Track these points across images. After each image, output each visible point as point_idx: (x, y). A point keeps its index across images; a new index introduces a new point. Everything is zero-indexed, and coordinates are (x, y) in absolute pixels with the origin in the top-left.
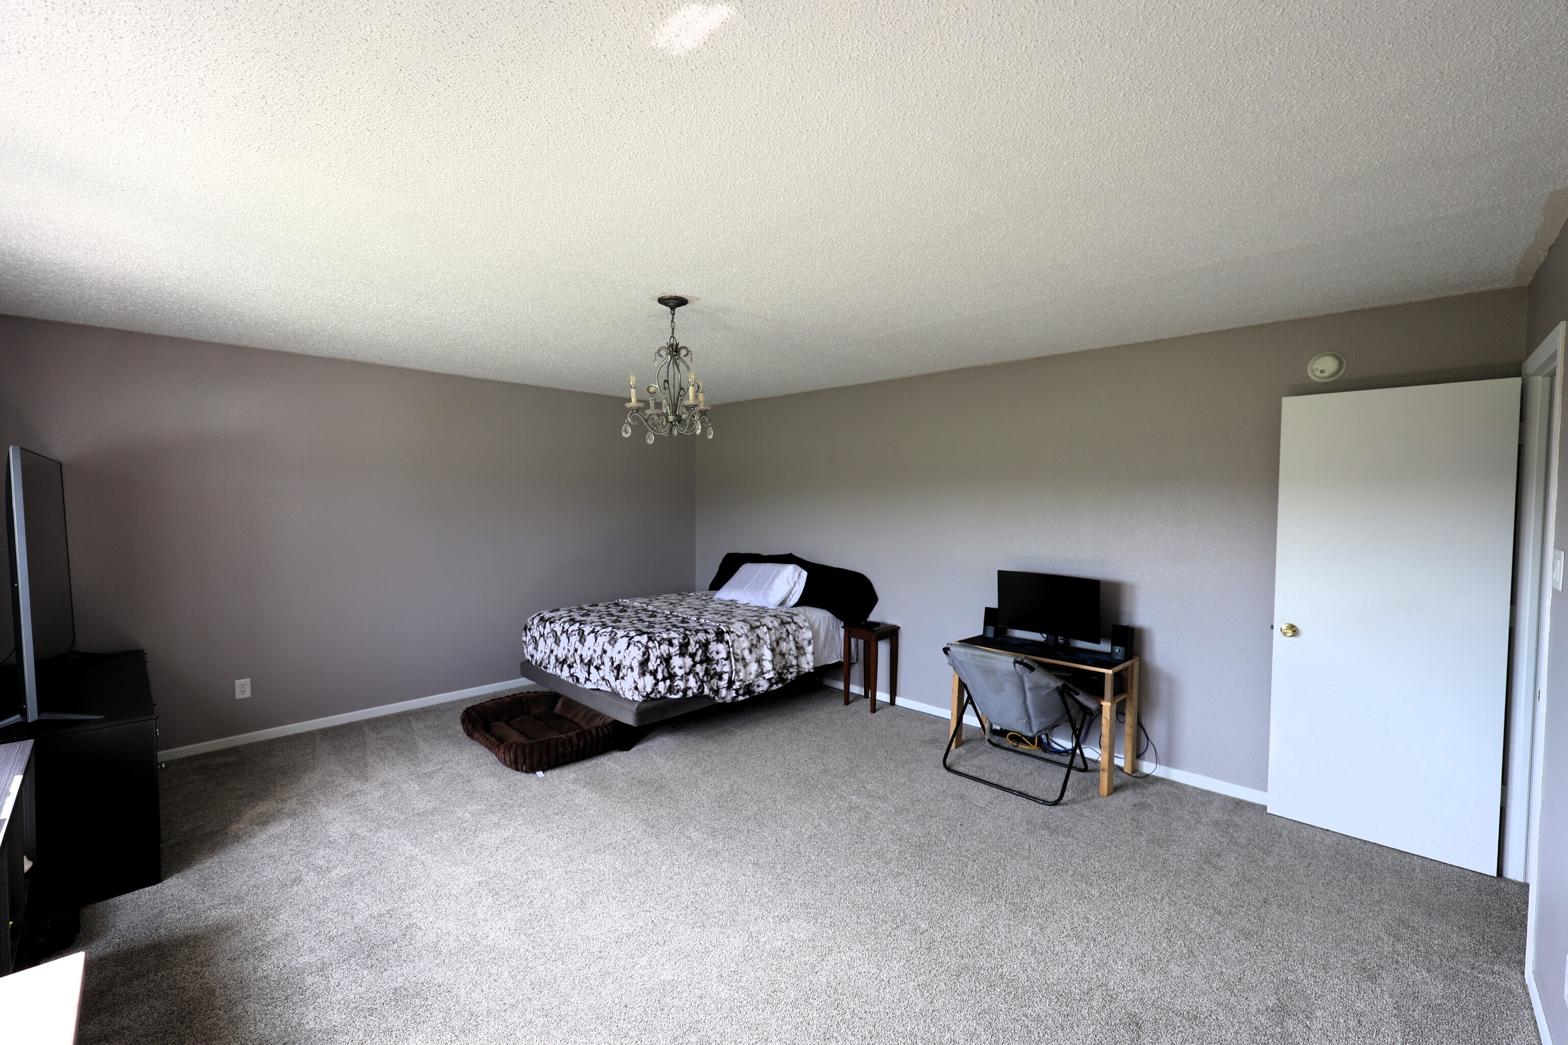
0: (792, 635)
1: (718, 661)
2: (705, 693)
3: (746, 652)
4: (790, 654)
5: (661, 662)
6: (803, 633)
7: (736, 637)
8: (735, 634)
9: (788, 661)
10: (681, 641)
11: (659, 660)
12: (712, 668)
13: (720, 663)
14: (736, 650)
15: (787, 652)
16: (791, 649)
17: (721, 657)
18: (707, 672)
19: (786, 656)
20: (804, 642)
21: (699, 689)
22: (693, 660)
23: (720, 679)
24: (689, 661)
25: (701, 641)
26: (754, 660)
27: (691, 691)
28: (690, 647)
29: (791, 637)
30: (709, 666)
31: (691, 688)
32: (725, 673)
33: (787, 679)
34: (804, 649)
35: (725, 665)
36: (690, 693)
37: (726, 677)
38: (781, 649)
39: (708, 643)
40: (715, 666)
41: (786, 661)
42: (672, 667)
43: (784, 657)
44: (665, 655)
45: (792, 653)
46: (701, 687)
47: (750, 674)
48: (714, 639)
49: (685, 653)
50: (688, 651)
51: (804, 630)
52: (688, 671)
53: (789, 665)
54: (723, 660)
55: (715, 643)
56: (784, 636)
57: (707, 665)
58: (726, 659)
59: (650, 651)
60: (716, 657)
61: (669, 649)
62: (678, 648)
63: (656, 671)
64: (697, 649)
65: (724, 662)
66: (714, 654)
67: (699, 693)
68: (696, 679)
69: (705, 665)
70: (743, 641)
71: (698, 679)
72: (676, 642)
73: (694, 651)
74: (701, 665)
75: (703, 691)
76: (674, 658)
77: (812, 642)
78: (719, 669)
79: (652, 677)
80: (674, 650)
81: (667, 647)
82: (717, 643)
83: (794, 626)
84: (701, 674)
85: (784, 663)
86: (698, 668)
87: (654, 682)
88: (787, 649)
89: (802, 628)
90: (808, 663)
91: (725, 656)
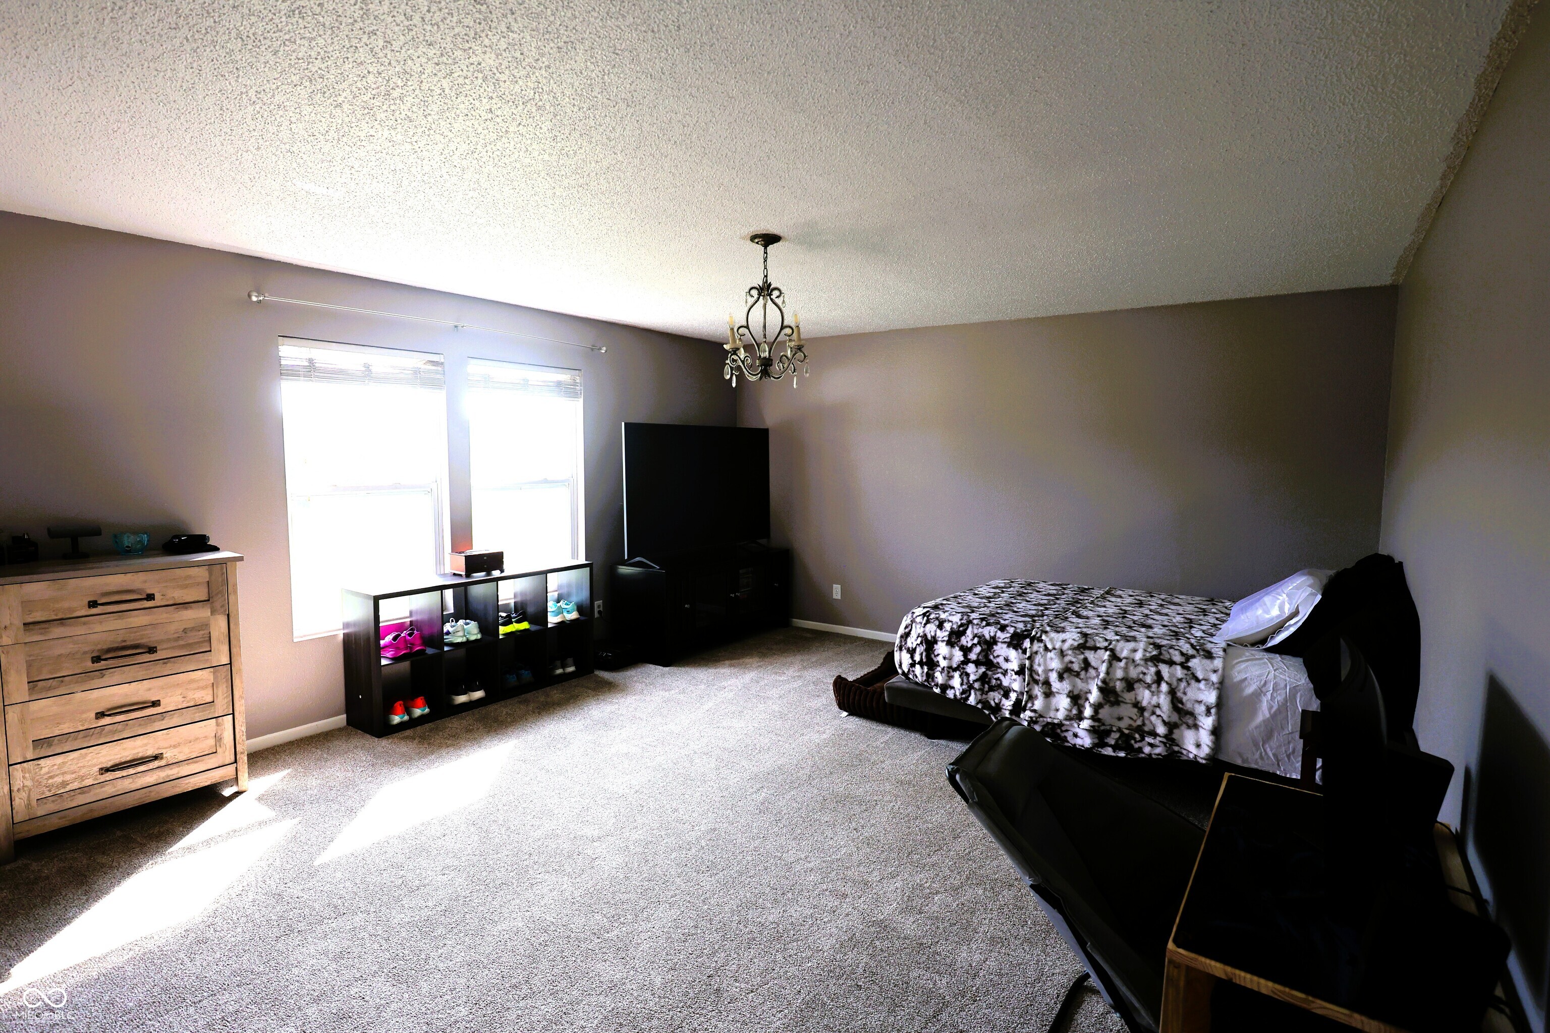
0: (1167, 683)
1: (1006, 671)
2: (969, 702)
3: (1053, 677)
4: (1153, 713)
5: (921, 643)
6: (1199, 689)
7: (1041, 650)
8: (1042, 645)
9: (1147, 722)
10: (955, 626)
11: (920, 639)
12: (996, 676)
13: (1009, 675)
14: (1036, 667)
15: (1150, 708)
16: (1158, 706)
17: (1012, 668)
18: (983, 679)
19: (1146, 714)
20: (1197, 706)
21: (962, 693)
22: (965, 655)
23: (1006, 695)
24: (958, 656)
25: (983, 636)
26: (1066, 691)
27: (953, 691)
28: (964, 637)
29: (1164, 687)
30: (990, 673)
31: (953, 688)
32: (1014, 691)
33: (1140, 750)
34: (1195, 718)
35: (1015, 680)
36: (950, 694)
37: (1013, 696)
38: (1139, 698)
39: (994, 641)
40: (999, 675)
41: (1143, 721)
42: (936, 653)
43: (1142, 715)
44: (929, 637)
45: (1158, 712)
46: (966, 692)
47: (1057, 710)
48: (1006, 640)
49: (955, 643)
50: (959, 641)
51: (1202, 685)
52: (955, 666)
53: (1146, 729)
54: (1013, 673)
55: (1005, 646)
56: (1148, 679)
57: (987, 669)
58: (1017, 673)
59: (914, 625)
60: (1005, 666)
61: (936, 631)
62: (947, 633)
63: (914, 650)
64: (974, 645)
65: (1015, 677)
66: (1000, 660)
67: (961, 698)
68: (962, 680)
69: (982, 669)
70: (1051, 659)
71: (965, 681)
72: (947, 626)
73: (969, 645)
74: (977, 667)
75: (967, 698)
76: (940, 643)
77: (1213, 711)
78: (1006, 682)
79: (909, 655)
80: (942, 635)
81: (935, 628)
82: (1008, 646)
83: (1179, 672)
84: (972, 678)
85: (1139, 722)
86: (971, 668)
87: (911, 661)
88: (1149, 703)
89: (1198, 680)
90: (1198, 746)
91: (1016, 669)
